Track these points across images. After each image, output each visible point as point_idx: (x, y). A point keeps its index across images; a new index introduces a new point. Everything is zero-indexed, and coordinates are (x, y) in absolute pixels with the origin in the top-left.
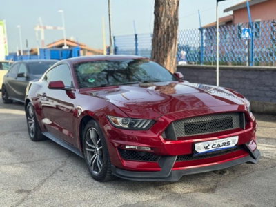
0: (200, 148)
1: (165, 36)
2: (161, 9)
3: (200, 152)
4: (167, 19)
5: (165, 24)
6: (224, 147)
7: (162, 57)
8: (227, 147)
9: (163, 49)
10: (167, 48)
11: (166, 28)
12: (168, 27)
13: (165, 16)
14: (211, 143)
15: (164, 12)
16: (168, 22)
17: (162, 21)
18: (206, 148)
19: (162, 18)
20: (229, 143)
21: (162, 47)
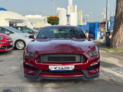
0: (52, 68)
1: (120, 17)
2: (118, 4)
3: (52, 70)
4: (121, 8)
5: (120, 11)
6: (65, 69)
7: (118, 27)
8: (67, 69)
9: (118, 23)
10: (120, 23)
11: (120, 13)
12: (121, 12)
13: (120, 7)
14: (58, 67)
15: (120, 5)
16: (121, 10)
17: (119, 9)
18: (55, 68)
19: (119, 8)
20: (69, 68)
21: (118, 22)
